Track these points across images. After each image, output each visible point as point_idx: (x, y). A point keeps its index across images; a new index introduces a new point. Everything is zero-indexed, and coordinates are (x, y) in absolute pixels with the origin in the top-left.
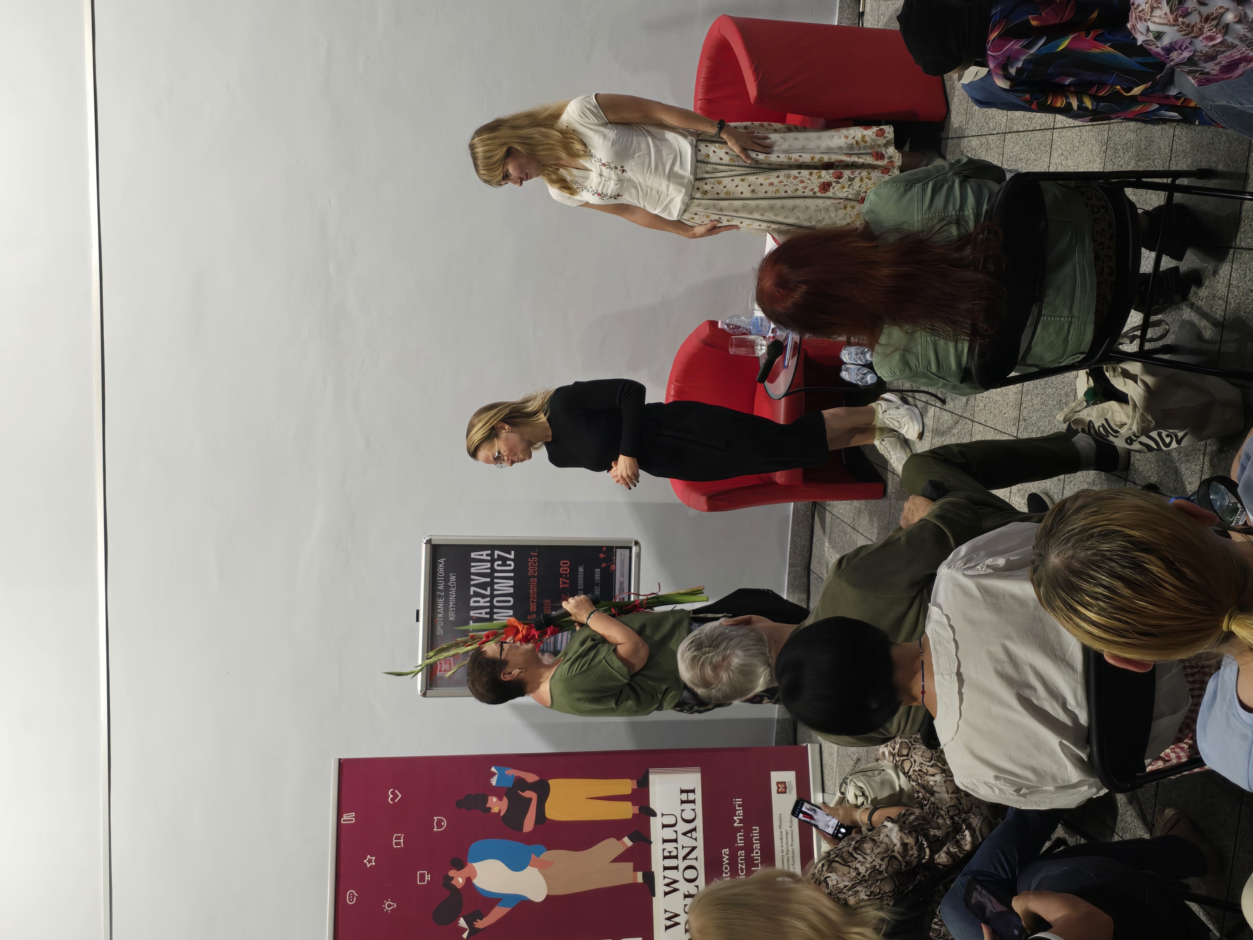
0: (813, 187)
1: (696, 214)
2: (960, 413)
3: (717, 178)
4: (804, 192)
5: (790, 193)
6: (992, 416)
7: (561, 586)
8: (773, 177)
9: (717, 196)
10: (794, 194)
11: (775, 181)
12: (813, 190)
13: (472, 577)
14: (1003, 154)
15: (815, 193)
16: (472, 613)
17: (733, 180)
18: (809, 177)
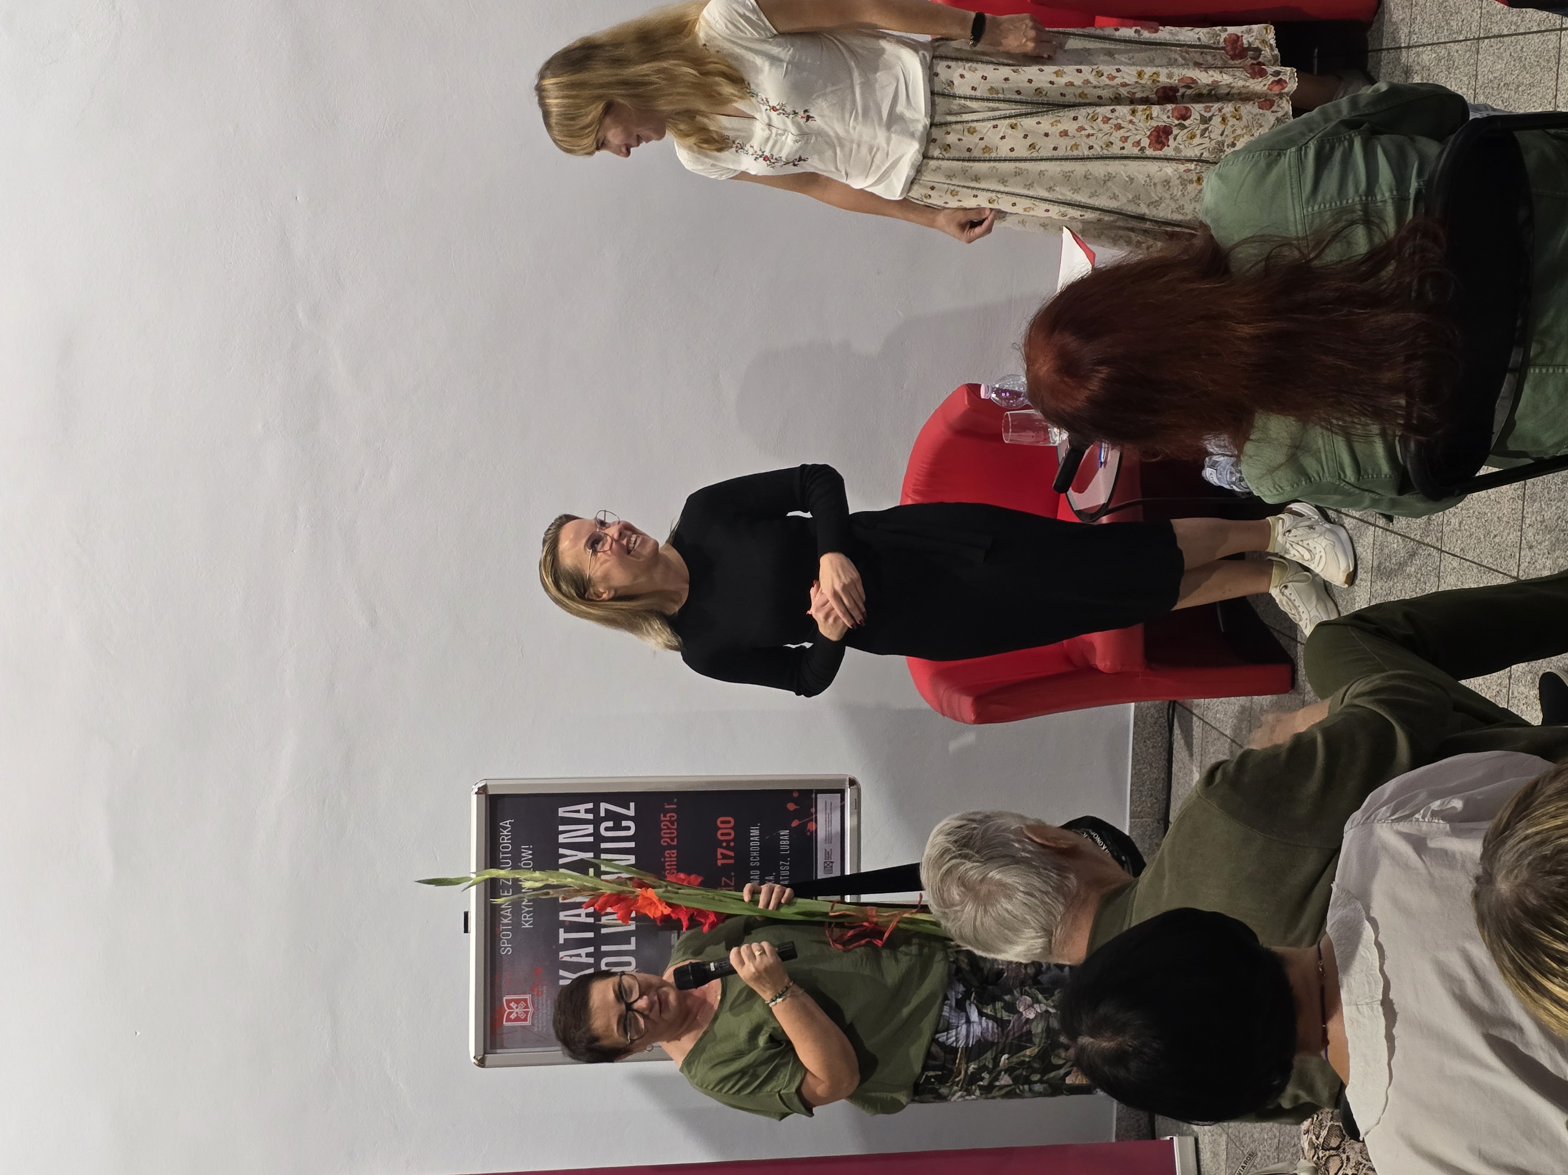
0: (1138, 138)
1: (933, 188)
2: (1418, 538)
3: (967, 122)
4: (1123, 148)
5: (1099, 149)
6: (1474, 541)
7: (719, 863)
8: (1066, 121)
9: (967, 155)
10: (1105, 152)
11: (1072, 127)
12: (1138, 143)
13: (562, 851)
14: (1477, 75)
15: (1142, 149)
16: (563, 916)
17: (995, 127)
18: (1131, 118)
